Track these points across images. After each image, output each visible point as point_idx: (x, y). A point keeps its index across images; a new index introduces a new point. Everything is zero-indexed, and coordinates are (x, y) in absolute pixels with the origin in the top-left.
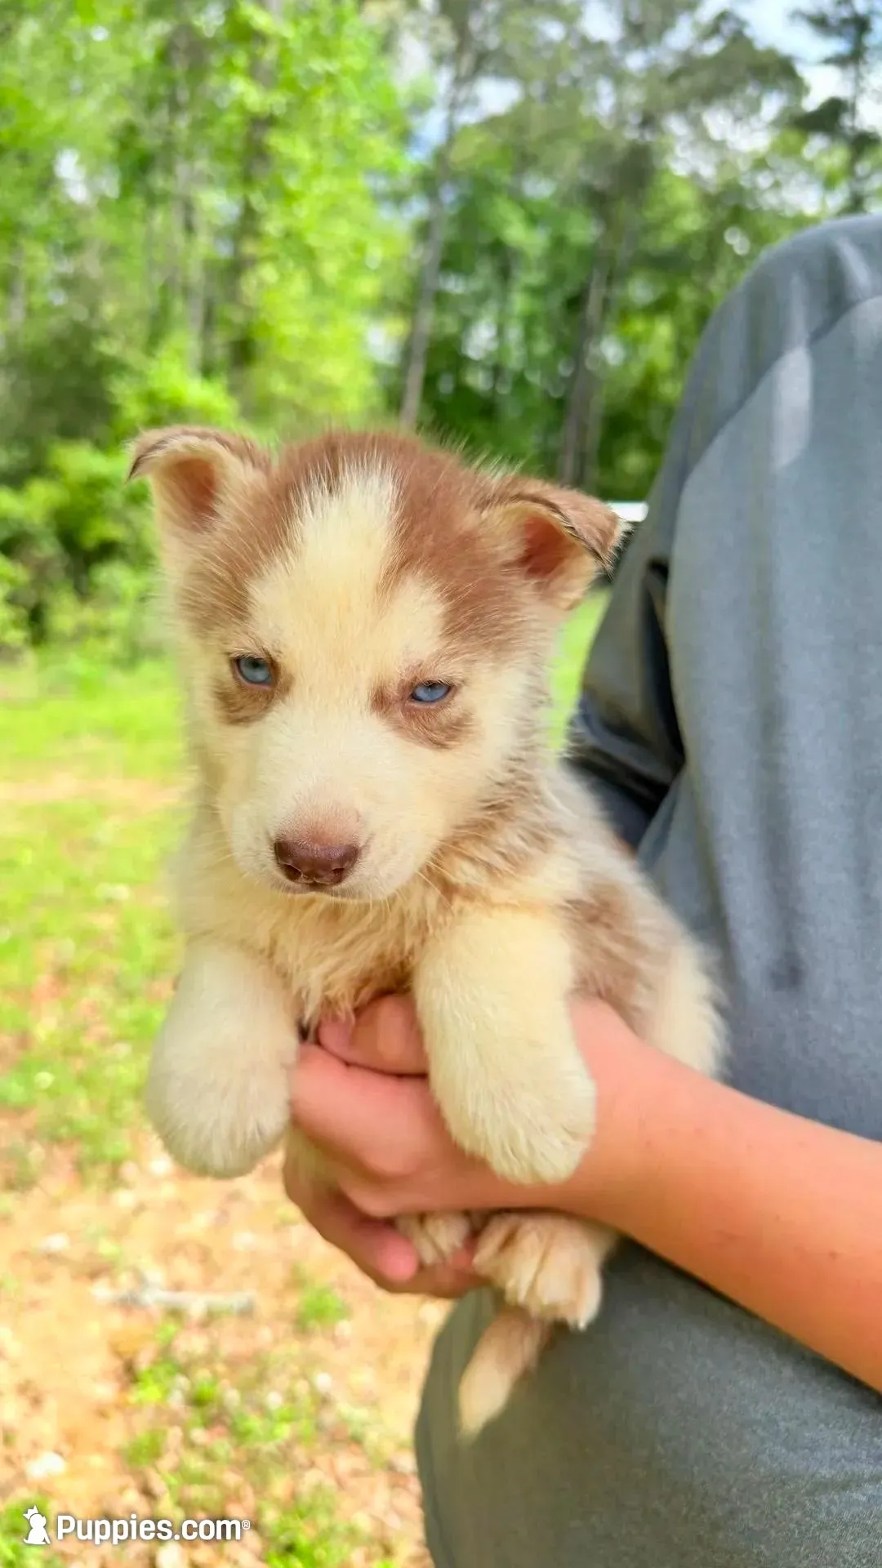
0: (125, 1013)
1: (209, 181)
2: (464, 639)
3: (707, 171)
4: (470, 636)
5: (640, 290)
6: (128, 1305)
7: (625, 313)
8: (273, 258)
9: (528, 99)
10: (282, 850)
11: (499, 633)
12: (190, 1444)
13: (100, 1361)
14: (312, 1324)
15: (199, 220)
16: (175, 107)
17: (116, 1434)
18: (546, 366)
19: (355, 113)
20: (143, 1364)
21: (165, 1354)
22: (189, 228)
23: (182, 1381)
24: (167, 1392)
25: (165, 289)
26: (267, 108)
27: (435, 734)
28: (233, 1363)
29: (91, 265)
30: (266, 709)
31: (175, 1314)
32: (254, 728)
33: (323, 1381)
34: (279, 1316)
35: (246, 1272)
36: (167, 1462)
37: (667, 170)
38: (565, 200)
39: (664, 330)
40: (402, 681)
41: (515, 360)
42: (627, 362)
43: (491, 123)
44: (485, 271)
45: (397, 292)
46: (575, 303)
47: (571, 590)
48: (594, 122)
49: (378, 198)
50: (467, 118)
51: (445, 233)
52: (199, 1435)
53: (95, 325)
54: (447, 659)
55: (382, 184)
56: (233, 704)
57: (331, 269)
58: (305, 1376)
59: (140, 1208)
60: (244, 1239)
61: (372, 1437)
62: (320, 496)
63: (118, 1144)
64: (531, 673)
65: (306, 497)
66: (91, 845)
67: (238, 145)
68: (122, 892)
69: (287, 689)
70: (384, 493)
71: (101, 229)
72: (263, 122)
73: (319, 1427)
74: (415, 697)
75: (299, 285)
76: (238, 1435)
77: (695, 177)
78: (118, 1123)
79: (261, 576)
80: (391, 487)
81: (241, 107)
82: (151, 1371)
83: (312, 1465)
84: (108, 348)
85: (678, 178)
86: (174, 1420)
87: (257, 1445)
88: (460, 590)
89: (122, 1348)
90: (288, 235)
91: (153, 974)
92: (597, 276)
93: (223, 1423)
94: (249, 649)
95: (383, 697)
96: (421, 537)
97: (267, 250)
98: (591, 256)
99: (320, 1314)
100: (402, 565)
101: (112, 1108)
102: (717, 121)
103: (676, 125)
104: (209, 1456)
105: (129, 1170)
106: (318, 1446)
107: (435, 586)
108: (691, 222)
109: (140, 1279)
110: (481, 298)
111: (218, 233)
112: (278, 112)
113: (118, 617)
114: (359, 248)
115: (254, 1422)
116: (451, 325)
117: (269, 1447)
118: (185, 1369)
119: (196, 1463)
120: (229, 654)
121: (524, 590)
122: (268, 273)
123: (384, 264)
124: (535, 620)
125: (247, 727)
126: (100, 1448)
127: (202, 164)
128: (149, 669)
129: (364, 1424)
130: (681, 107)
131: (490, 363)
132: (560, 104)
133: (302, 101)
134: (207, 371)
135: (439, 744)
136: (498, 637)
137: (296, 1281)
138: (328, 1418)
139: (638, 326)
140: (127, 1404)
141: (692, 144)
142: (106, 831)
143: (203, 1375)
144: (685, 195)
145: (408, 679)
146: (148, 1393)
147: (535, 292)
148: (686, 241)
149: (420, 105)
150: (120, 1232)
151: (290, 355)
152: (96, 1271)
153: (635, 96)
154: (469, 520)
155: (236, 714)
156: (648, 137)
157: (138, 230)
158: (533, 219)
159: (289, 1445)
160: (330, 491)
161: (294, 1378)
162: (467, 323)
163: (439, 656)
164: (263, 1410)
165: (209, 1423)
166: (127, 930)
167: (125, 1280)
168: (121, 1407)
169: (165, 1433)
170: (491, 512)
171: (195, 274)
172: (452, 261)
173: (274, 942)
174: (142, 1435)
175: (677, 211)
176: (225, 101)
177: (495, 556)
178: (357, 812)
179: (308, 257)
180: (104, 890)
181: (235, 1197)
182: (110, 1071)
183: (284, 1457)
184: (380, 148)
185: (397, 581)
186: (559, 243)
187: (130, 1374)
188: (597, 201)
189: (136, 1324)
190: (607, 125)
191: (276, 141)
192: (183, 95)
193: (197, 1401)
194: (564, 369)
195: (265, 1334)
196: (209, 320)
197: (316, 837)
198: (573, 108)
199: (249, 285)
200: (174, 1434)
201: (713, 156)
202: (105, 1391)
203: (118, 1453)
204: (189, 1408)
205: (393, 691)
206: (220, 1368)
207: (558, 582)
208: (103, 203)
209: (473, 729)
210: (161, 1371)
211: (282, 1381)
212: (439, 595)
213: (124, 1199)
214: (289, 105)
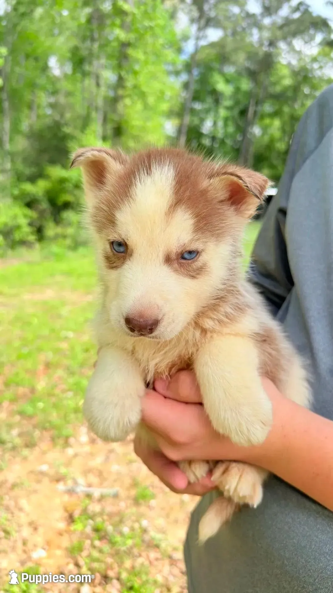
0: (71, 380)
1: (105, 67)
2: (202, 233)
3: (294, 62)
4: (205, 232)
5: (267, 108)
6: (71, 492)
7: (262, 117)
8: (129, 96)
9: (226, 36)
10: (128, 321)
11: (218, 230)
12: (94, 547)
13: (60, 514)
14: (141, 501)
15: (102, 82)
16: (93, 40)
17: (65, 542)
18: (232, 136)
19: (161, 41)
20: (76, 515)
21: (85, 511)
22: (98, 85)
23: (91, 522)
24: (85, 526)
25: (89, 108)
26: (128, 40)
27: (191, 272)
28: (111, 515)
29: (62, 100)
30: (123, 263)
31: (89, 496)
32: (119, 271)
33: (145, 523)
34: (128, 497)
35: (115, 481)
36: (85, 553)
37: (279, 62)
38: (239, 74)
39: (277, 123)
40: (177, 252)
41: (220, 134)
42: (263, 134)
43: (212, 45)
44: (209, 100)
45: (176, 109)
46: (243, 113)
47: (248, 210)
48: (252, 45)
49: (169, 73)
50: (203, 43)
51: (193, 87)
52: (97, 543)
53: (62, 122)
54: (195, 241)
55: (171, 68)
56: (111, 261)
57: (151, 100)
58: (138, 521)
59: (76, 455)
60: (115, 468)
61: (163, 545)
62: (144, 176)
63: (68, 430)
64: (232, 245)
65: (138, 177)
66: (59, 316)
67: (117, 54)
68: (71, 334)
69: (131, 255)
70: (169, 175)
71: (65, 86)
72: (125, 45)
73: (143, 541)
74: (183, 258)
75: (139, 106)
76: (112, 543)
77: (289, 64)
78: (68, 422)
79: (120, 209)
80: (172, 171)
81: (117, 39)
82: (79, 518)
83: (140, 556)
84: (67, 130)
85: (283, 65)
86: (88, 537)
87: (119, 547)
88: (200, 213)
89: (68, 509)
90: (135, 87)
91: (82, 365)
92: (252, 102)
93: (106, 539)
94: (117, 238)
95: (169, 258)
96: (185, 191)
97: (128, 93)
98: (249, 94)
99: (144, 497)
100: (176, 204)
101: (65, 416)
102: (298, 43)
103: (282, 45)
104: (101, 551)
105: (72, 440)
106: (142, 548)
107: (189, 212)
108: (287, 82)
109: (76, 483)
110: (207, 111)
111: (109, 87)
112: (131, 41)
113: (70, 231)
114: (162, 93)
115: (118, 539)
116: (196, 121)
117: (123, 548)
118: (92, 518)
119: (95, 554)
120: (109, 240)
121: (229, 211)
122: (127, 101)
123: (171, 98)
124: (234, 223)
125: (116, 270)
126: (59, 547)
127: (103, 61)
128: (82, 250)
129: (160, 540)
130: (284, 38)
131: (211, 135)
132: (238, 38)
133: (141, 37)
134: (104, 138)
135: (193, 277)
136: (217, 232)
137: (135, 484)
138: (147, 537)
139: (267, 121)
140: (70, 531)
141: (288, 52)
142: (64, 311)
143: (99, 520)
144: (285, 72)
145: (179, 251)
146: (78, 527)
147: (228, 108)
148: (286, 89)
149: (186, 38)
150: (68, 464)
151: (135, 132)
152: (59, 479)
153: (266, 34)
154: (205, 183)
155: (112, 265)
156: (272, 50)
157: (79, 85)
158: (228, 81)
159: (131, 548)
160: (147, 173)
161: (134, 522)
162: (202, 120)
163: (192, 240)
164: (121, 534)
165: (101, 539)
166: (72, 349)
167: (70, 483)
168: (68, 532)
169: (84, 542)
170: (214, 180)
171: (100, 102)
172: (196, 97)
173: (134, 348)
174: (75, 542)
175: (283, 77)
176: (111, 37)
177: (216, 198)
178: (158, 306)
179: (143, 96)
180: (64, 333)
181: (111, 451)
182: (65, 402)
183: (129, 552)
184: (170, 54)
185: (174, 211)
186: (238, 90)
187: (71, 519)
188: (252, 75)
189: (74, 499)
190: (256, 45)
191: (130, 51)
192: (96, 35)
193: (96, 530)
194: (239, 138)
195: (122, 505)
196: (105, 120)
197: (141, 316)
198: (243, 40)
199: (120, 107)
200: (88, 542)
201: (296, 56)
202: (62, 525)
203: (67, 549)
204: (94, 533)
205: (173, 256)
206: (105, 517)
207: (244, 207)
208: (66, 76)
209: (208, 270)
210: (83, 518)
211: (129, 523)
212: (191, 216)
213: (70, 451)
214: (136, 38)
